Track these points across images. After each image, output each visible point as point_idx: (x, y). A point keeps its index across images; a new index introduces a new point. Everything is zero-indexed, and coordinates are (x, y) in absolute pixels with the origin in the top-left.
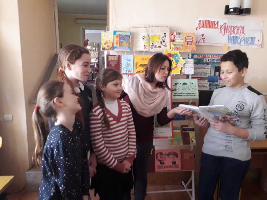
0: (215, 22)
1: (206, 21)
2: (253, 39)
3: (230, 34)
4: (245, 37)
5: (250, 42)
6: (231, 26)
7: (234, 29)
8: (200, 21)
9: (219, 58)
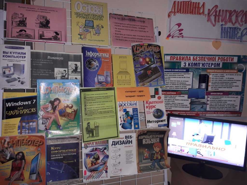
0: (199, 3)
1: (184, 2)
3: (224, 23)
6: (226, 10)
7: (230, 16)
8: (175, 2)
9: (207, 61)
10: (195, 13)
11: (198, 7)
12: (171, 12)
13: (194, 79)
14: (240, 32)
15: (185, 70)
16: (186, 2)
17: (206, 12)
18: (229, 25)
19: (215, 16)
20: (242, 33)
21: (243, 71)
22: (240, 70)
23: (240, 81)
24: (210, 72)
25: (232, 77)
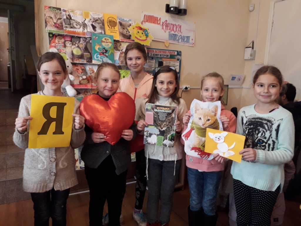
0: (158, 18)
1: (150, 16)
2: (188, 37)
3: (170, 31)
4: (182, 36)
5: (185, 40)
6: (171, 24)
7: (173, 28)
8: (145, 15)
9: (162, 53)
10: (156, 23)
11: (157, 20)
12: (143, 21)
13: (156, 64)
14: (178, 37)
15: (151, 58)
16: (151, 16)
17: (161, 24)
18: (173, 32)
19: (166, 26)
20: (179, 38)
21: (180, 60)
22: (178, 60)
23: (178, 66)
24: (163, 60)
25: (174, 63)
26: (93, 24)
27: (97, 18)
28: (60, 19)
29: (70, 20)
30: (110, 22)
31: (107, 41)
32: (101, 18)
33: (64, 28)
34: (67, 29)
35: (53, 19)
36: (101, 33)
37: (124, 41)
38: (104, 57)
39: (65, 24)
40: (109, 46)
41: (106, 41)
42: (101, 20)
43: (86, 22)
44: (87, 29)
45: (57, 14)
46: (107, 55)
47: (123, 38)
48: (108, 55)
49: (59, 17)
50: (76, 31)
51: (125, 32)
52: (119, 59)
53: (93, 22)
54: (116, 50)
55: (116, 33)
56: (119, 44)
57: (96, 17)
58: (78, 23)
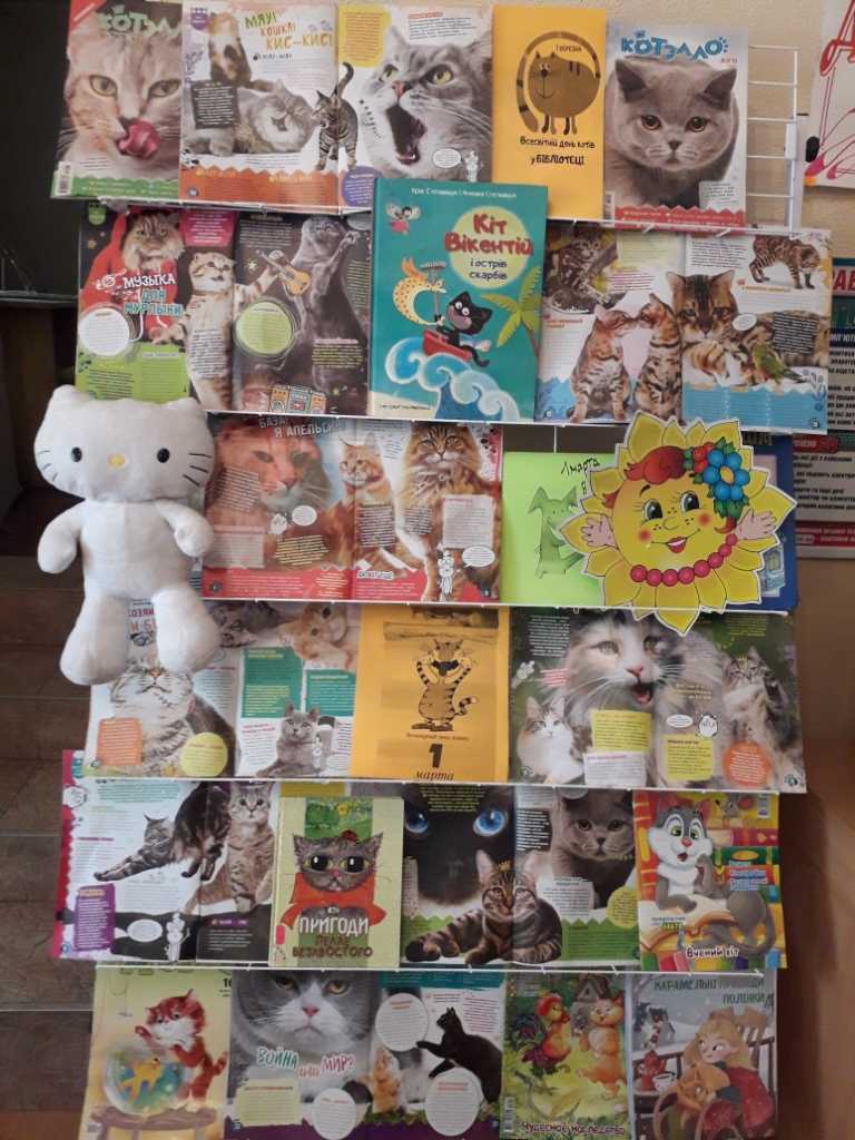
12: (835, 43)
26: (407, 103)
27: (444, 53)
28: (168, 86)
29: (233, 92)
30: (544, 73)
31: (496, 237)
32: (472, 48)
33: (184, 158)
34: (206, 161)
35: (115, 95)
36: (458, 175)
37: (638, 224)
38: (458, 369)
39: (199, 126)
40: (503, 276)
41: (484, 236)
42: (466, 69)
43: (351, 95)
44: (350, 150)
45: (149, 48)
46: (482, 346)
47: (631, 202)
48: (493, 348)
49: (163, 73)
50: (273, 172)
51: (657, 147)
52: (580, 374)
53: (408, 87)
54: (566, 306)
55: (579, 162)
56: (597, 255)
57: (433, 42)
58: (289, 108)
